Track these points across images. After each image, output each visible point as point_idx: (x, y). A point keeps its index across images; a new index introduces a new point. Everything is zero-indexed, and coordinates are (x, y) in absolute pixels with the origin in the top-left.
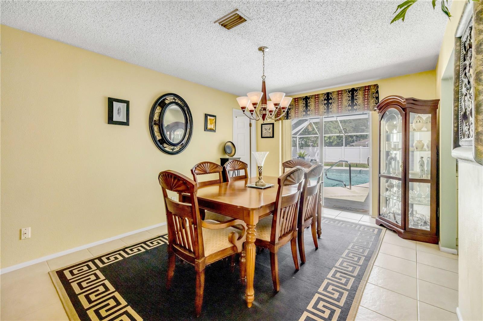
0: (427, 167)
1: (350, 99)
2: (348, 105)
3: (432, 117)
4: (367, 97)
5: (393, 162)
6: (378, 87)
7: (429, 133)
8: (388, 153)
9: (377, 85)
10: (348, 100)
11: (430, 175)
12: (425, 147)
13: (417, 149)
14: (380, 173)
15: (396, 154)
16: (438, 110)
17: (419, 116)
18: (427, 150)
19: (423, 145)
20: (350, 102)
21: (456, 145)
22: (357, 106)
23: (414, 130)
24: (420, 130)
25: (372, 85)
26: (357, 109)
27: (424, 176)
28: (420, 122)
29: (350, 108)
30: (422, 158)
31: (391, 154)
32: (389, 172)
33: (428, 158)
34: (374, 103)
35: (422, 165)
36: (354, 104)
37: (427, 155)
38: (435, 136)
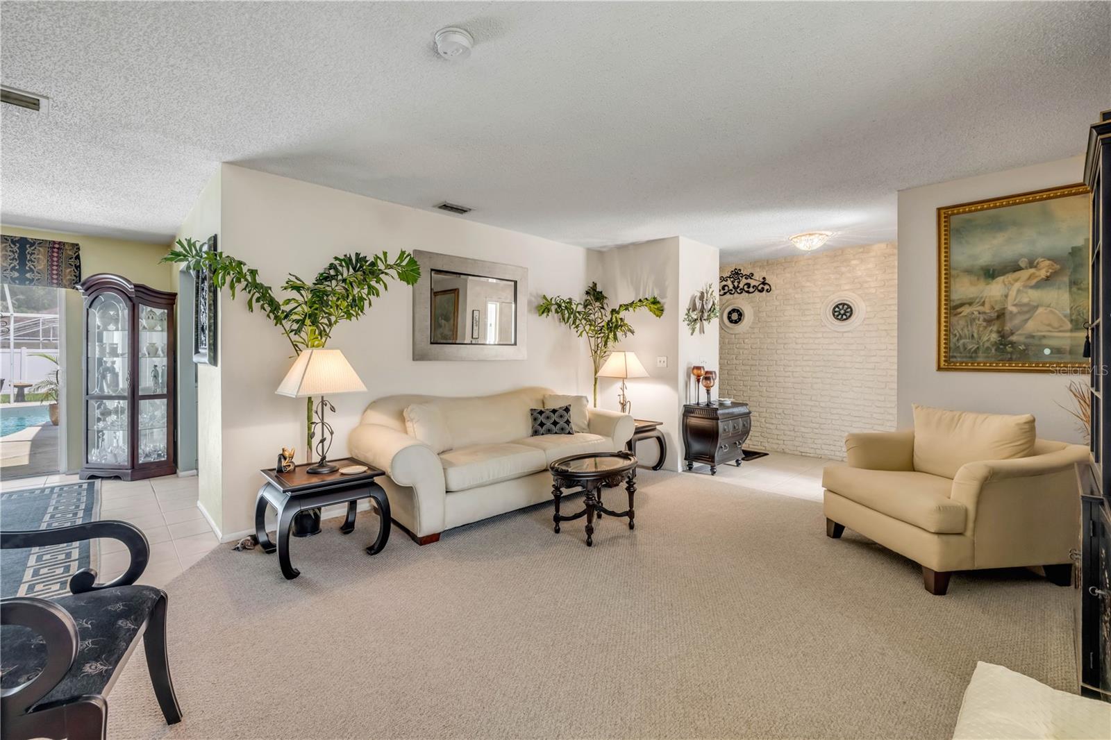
0: (162, 379)
1: (16, 257)
2: (9, 268)
3: (168, 313)
4: (57, 262)
5: (109, 376)
6: (79, 249)
7: (165, 334)
8: (100, 361)
9: (77, 245)
10: (12, 257)
11: (166, 389)
12: (160, 352)
13: (149, 354)
14: (87, 394)
15: (114, 363)
16: (175, 306)
17: (151, 311)
18: (162, 355)
19: (157, 350)
20: (16, 263)
21: (197, 352)
22: (33, 273)
23: (144, 328)
24: (152, 329)
25: (67, 243)
26: (33, 279)
27: (158, 390)
28: (152, 318)
29: (16, 274)
30: (156, 366)
31: (106, 362)
32: (102, 389)
33: (164, 366)
34: (71, 276)
35: (156, 377)
36: (27, 268)
37: (162, 362)
38: (172, 339)
